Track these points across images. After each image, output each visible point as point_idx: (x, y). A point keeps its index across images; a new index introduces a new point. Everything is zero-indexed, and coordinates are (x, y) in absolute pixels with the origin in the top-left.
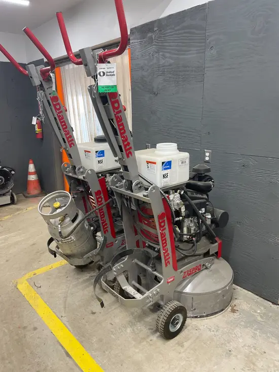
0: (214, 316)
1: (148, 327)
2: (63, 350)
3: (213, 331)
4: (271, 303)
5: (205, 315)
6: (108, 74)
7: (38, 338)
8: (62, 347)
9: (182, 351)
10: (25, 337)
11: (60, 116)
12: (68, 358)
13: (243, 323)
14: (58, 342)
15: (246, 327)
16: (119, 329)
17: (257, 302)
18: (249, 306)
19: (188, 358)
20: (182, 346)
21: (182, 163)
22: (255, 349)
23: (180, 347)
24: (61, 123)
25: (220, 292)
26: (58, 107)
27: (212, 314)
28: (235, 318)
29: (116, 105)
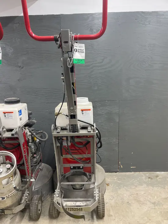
3: (113, 199)
4: (115, 173)
6: (79, 51)
9: (114, 218)
13: (117, 188)
15: (120, 189)
17: (110, 176)
18: (110, 179)
19: (120, 219)
20: (111, 216)
22: (133, 195)
28: (112, 187)
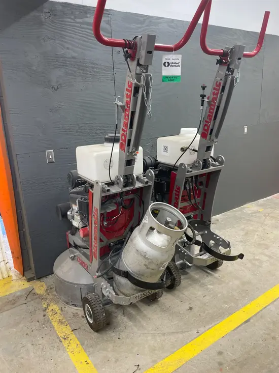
1: (205, 276)
2: (244, 325)
7: (233, 347)
8: (238, 327)
10: (235, 360)
12: (252, 321)
14: (233, 330)
16: (209, 292)
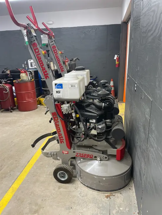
0: (93, 190)
5: (86, 185)
11: (57, 56)
13: (101, 205)
15: (99, 208)
21: (72, 86)
23: (58, 188)
24: (57, 59)
25: (96, 177)
26: (55, 51)
27: (90, 188)
28: (101, 200)
29: (37, 51)
